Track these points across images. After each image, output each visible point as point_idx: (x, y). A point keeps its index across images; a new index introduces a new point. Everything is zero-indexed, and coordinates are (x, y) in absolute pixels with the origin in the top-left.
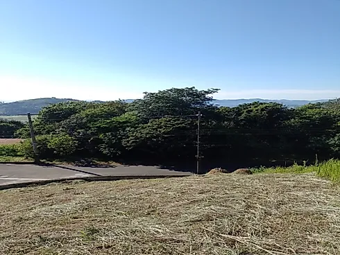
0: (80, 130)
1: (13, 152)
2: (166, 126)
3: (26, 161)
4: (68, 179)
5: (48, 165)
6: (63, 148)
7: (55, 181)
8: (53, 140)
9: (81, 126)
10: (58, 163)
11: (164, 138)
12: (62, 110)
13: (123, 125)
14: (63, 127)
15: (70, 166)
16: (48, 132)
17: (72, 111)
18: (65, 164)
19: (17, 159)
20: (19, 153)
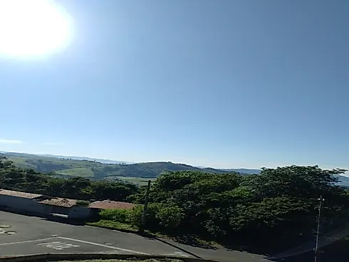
0: (189, 202)
1: (122, 218)
2: (281, 208)
3: (131, 229)
4: (168, 258)
5: (150, 237)
6: (170, 219)
7: (155, 257)
8: (162, 210)
9: (193, 197)
10: (159, 236)
11: (277, 221)
12: (178, 178)
13: (233, 201)
14: (174, 197)
15: (171, 241)
16: (159, 201)
17: (187, 181)
18: (166, 239)
19: (124, 226)
20: (127, 220)
